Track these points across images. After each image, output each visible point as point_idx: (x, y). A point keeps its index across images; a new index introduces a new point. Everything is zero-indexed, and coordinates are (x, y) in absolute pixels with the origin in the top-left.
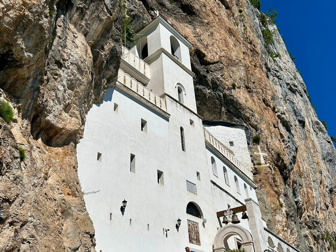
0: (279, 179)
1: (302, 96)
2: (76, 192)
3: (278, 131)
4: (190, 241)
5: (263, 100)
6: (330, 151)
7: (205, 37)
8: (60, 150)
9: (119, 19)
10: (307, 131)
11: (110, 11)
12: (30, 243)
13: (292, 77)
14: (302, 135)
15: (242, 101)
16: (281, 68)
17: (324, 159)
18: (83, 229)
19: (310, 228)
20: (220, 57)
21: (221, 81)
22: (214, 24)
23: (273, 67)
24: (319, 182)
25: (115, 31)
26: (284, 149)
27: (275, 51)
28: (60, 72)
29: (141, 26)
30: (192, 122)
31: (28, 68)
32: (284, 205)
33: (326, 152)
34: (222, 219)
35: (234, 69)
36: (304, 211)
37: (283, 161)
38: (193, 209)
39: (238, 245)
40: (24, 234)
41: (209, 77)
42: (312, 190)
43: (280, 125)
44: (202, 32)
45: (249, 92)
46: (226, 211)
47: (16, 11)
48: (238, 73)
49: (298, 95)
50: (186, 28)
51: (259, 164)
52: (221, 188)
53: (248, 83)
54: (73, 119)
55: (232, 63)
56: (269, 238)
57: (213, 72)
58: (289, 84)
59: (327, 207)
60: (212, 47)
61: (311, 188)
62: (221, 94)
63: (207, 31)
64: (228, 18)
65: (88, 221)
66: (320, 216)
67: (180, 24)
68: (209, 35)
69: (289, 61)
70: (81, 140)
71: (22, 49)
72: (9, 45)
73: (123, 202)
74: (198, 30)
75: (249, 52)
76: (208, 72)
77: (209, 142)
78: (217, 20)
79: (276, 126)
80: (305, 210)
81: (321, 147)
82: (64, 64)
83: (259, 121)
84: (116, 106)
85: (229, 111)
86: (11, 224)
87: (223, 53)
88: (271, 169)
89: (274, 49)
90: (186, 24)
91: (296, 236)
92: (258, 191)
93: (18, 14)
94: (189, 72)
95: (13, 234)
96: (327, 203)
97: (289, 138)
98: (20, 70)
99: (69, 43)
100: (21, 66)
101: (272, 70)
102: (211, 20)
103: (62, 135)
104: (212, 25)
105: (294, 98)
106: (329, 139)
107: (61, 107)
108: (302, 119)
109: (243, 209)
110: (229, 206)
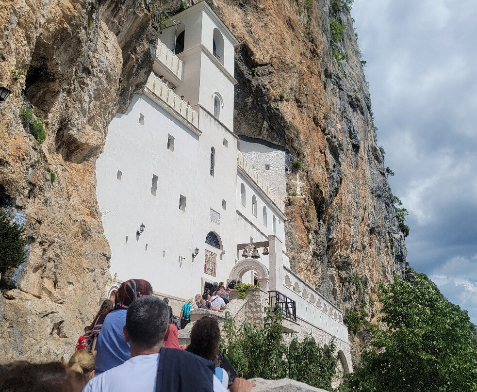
0: (313, 213)
1: (363, 114)
2: (95, 213)
3: (323, 157)
4: (205, 271)
5: (313, 118)
6: (381, 185)
7: (257, 28)
8: (80, 166)
9: (157, 16)
10: (361, 158)
11: (148, 7)
12: (54, 262)
13: (356, 88)
14: (353, 162)
15: (288, 117)
16: (345, 75)
17: (373, 193)
18: (99, 251)
19: (339, 268)
20: (272, 57)
21: (268, 89)
22: (270, 11)
23: (335, 73)
24: (360, 218)
25: (152, 31)
26: (327, 179)
27: (343, 50)
28: (87, 80)
29: (179, 6)
30: (225, 142)
31: (60, 82)
32: (312, 242)
33: (376, 185)
34: (241, 252)
35: (286, 75)
36: (337, 250)
37: (322, 193)
38: (213, 239)
39: (255, 279)
40: (50, 254)
41: (254, 83)
42: (350, 227)
43: (328, 151)
44: (253, 21)
45: (299, 106)
46: (247, 245)
47: (55, 25)
48: (290, 81)
49: (359, 112)
50: (235, 12)
51: (294, 195)
52: (246, 219)
53: (299, 95)
54: (97, 132)
55: (284, 66)
56: (287, 276)
57: (259, 76)
58: (351, 96)
59: (364, 247)
60: (264, 43)
61: (349, 225)
62: (265, 106)
63: (260, 20)
64: (290, 4)
65: (105, 243)
66: (354, 257)
67: (229, 6)
68: (262, 26)
69: (357, 65)
70: (101, 155)
71: (57, 64)
72: (45, 59)
73: (141, 226)
74: (249, 18)
75: (309, 54)
76: (253, 75)
77: (242, 166)
78: (276, 6)
79: (323, 151)
80: (338, 248)
81: (372, 179)
82: (93, 71)
83: (303, 144)
84: (142, 118)
85: (271, 127)
86: (41, 243)
87: (275, 53)
88: (306, 202)
89: (342, 48)
90: (236, 8)
91: (319, 276)
92: (287, 225)
93: (58, 27)
94: (231, 78)
95: (41, 253)
96: (365, 244)
97: (334, 166)
98: (51, 84)
99: (100, 46)
100: (53, 80)
101: (333, 77)
102: (268, 5)
103: (82, 150)
104: (267, 12)
105: (354, 115)
106: (383, 171)
107: (85, 120)
108: (357, 143)
109: (265, 245)
110: (252, 239)
